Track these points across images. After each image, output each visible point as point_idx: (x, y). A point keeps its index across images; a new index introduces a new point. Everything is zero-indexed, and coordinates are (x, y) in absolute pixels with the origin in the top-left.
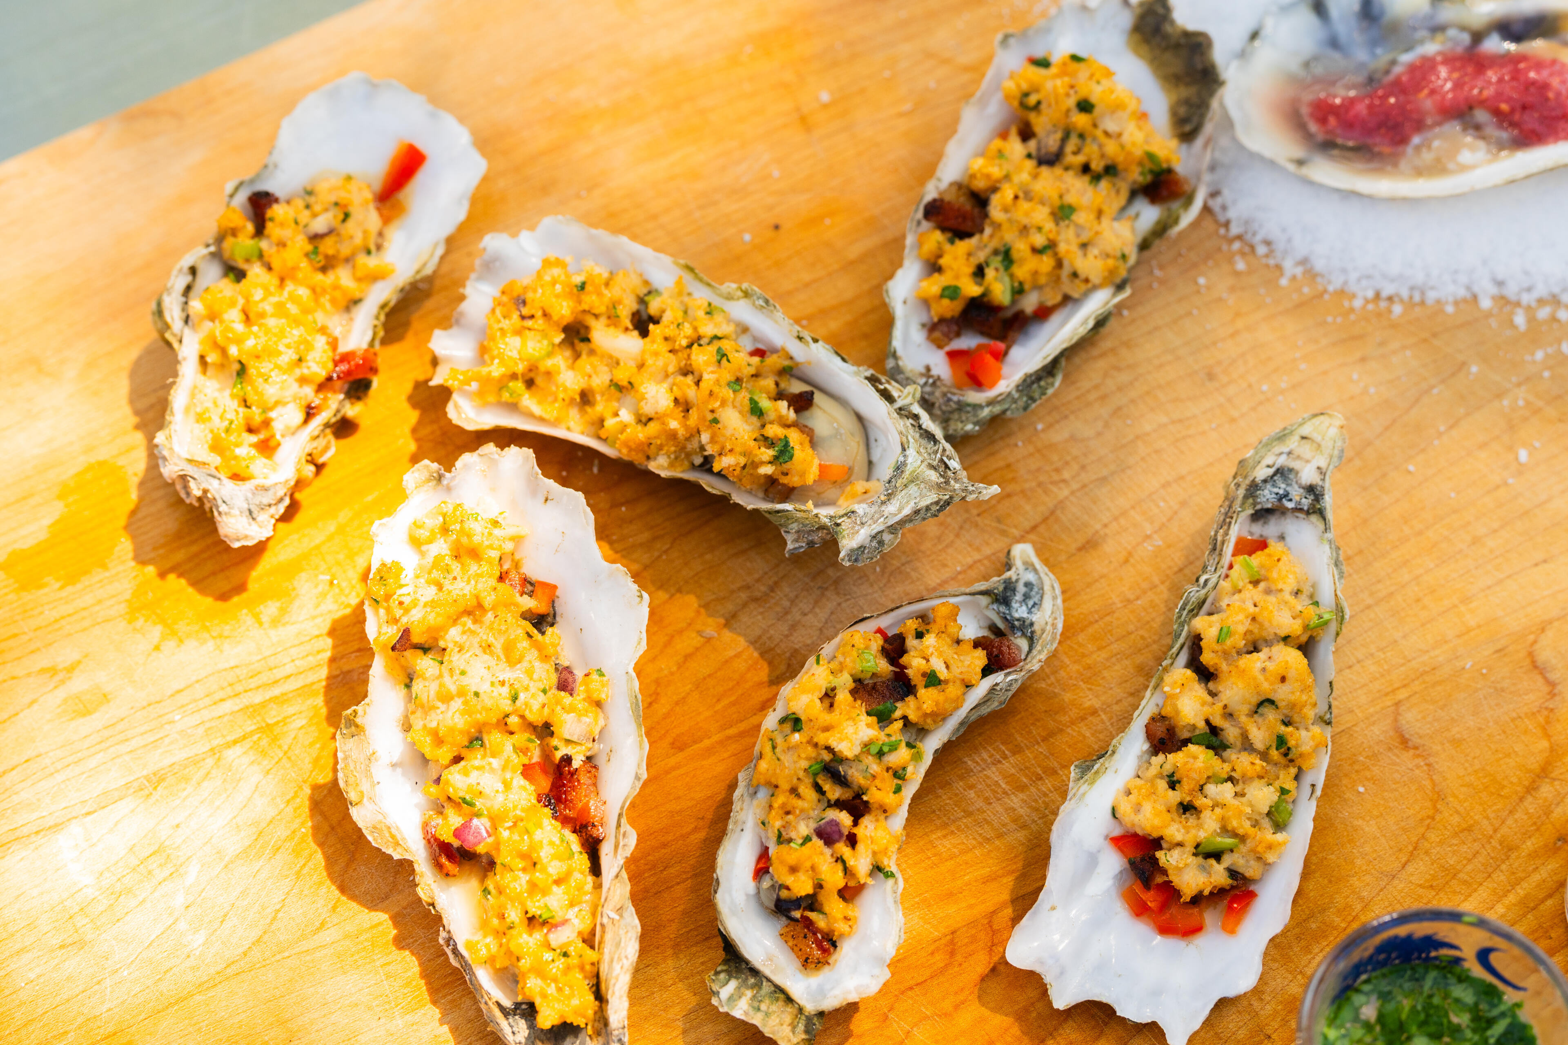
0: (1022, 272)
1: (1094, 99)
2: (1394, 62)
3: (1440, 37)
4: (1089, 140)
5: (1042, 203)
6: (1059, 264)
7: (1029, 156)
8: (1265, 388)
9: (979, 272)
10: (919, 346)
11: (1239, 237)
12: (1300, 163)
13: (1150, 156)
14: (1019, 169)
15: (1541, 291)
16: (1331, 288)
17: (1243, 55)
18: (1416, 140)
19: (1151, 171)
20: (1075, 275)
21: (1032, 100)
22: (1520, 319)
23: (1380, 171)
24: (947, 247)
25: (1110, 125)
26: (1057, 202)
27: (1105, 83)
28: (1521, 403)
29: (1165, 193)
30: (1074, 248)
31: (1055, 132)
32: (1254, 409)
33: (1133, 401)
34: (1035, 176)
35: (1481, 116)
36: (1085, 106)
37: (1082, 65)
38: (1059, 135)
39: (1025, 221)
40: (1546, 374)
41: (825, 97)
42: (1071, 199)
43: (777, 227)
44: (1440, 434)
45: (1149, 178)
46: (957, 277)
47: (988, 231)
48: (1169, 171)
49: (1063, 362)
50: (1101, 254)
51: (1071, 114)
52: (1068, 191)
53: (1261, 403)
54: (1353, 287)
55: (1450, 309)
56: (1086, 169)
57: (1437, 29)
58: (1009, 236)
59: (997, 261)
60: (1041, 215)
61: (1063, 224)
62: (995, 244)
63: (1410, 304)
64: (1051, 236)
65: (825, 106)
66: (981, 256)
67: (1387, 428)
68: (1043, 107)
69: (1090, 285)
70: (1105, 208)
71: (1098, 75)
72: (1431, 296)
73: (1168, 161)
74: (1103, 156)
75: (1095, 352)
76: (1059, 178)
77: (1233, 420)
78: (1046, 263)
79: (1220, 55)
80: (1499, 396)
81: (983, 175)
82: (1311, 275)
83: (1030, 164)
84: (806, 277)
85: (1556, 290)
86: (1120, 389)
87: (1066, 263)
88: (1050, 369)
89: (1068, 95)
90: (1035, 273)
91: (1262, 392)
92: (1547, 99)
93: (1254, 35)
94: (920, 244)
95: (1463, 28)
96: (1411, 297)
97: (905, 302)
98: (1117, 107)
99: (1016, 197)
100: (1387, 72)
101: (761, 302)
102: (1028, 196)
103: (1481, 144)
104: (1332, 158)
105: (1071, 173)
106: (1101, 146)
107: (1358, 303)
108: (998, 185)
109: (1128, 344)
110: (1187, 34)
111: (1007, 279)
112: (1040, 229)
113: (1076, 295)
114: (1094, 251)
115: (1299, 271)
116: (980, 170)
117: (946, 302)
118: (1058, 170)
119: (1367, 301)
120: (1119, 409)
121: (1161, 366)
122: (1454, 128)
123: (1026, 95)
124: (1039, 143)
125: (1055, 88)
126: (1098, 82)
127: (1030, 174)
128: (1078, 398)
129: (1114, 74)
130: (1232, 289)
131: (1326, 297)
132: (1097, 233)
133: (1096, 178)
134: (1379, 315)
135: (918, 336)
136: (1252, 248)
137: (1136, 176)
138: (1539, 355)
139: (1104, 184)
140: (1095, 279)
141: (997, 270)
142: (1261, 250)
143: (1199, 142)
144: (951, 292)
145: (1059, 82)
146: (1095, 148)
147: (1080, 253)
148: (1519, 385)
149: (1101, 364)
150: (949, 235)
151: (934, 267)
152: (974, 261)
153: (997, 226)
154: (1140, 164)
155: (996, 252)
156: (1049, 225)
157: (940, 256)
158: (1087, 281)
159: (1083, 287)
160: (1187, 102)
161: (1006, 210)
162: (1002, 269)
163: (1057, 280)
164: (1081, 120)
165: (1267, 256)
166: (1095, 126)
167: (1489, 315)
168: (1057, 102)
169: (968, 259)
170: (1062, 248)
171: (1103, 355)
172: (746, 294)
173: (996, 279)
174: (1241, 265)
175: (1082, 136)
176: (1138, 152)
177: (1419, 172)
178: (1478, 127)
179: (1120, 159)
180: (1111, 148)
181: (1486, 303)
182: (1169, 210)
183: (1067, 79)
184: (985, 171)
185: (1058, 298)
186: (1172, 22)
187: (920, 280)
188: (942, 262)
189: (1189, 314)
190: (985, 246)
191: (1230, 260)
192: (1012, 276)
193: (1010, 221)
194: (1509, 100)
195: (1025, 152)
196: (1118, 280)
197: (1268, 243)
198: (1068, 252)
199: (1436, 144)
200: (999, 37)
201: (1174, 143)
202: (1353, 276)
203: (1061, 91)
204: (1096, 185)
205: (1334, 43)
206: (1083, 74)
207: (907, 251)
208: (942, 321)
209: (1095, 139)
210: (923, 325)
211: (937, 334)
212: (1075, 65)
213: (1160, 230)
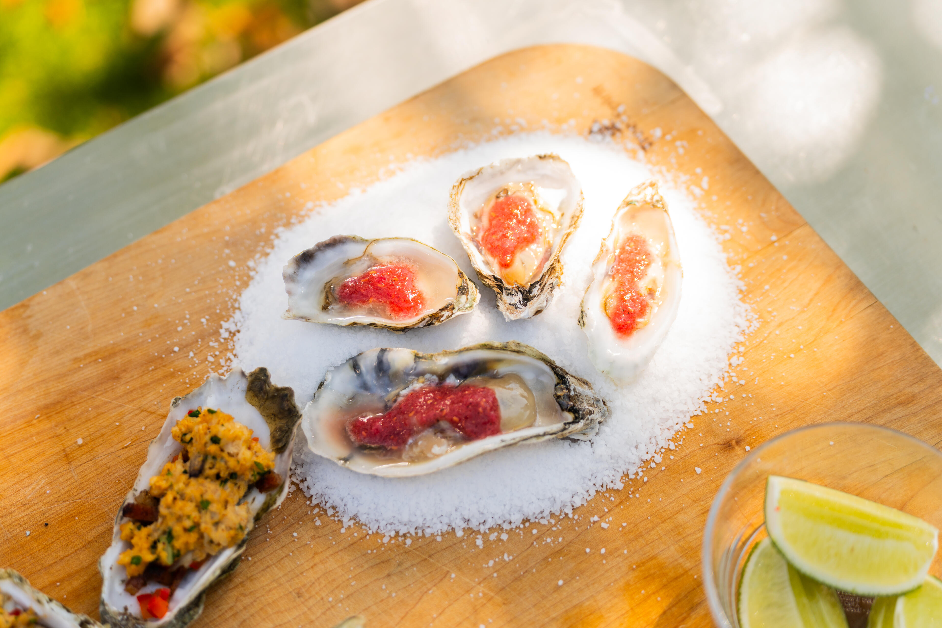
0: (178, 544)
1: (220, 435)
2: (398, 395)
3: (421, 379)
4: (219, 459)
5: (191, 500)
6: (201, 536)
7: (185, 472)
8: (331, 599)
9: (154, 546)
10: (120, 594)
11: (318, 505)
12: (346, 460)
13: (257, 464)
14: (178, 481)
15: (490, 523)
16: (370, 532)
17: (314, 397)
18: (410, 441)
19: (259, 473)
20: (211, 542)
21: (188, 437)
22: (479, 542)
23: (392, 461)
24: (136, 532)
25: (232, 449)
26: (199, 499)
27: (227, 425)
28: (481, 595)
29: (267, 486)
30: (210, 526)
31: (199, 456)
32: (324, 613)
33: (252, 615)
34: (187, 485)
35: (444, 424)
36: (215, 440)
37: (214, 415)
38: (201, 459)
39: (180, 513)
40: (495, 575)
41: (80, 441)
42: (208, 496)
43: (46, 525)
44: (434, 619)
45: (258, 477)
46: (140, 550)
47: (160, 520)
48: (270, 472)
49: (204, 597)
50: (226, 527)
51: (208, 445)
52: (206, 491)
53: (328, 609)
54: (382, 531)
55: (439, 539)
56: (218, 476)
57: (420, 374)
58: (171, 522)
59: (164, 539)
60: (189, 508)
61: (203, 512)
62: (163, 528)
63: (416, 539)
64: (196, 520)
65: (80, 446)
66: (156, 536)
67: (402, 618)
68: (194, 441)
69: (221, 547)
70: (229, 499)
71: (222, 421)
72: (428, 531)
73: (268, 466)
74: (228, 468)
75: (231, 586)
76: (202, 484)
77: (312, 622)
78: (193, 537)
79: (298, 400)
80: (468, 592)
81: (156, 487)
82: (359, 524)
83: (185, 477)
84: (61, 554)
85: (500, 522)
86: (245, 608)
87: (206, 535)
88: (196, 603)
89: (206, 434)
90: (187, 544)
91: (329, 602)
92: (479, 413)
93: (321, 385)
94: (121, 530)
95: (433, 373)
96: (416, 533)
97: (111, 568)
98: (235, 439)
99: (175, 499)
100: (395, 401)
101: (17, 580)
102: (183, 497)
103: (444, 441)
104: (365, 455)
105: (209, 480)
106: (226, 463)
107: (386, 540)
108: (165, 492)
109: (250, 579)
110: (278, 390)
111: (170, 550)
112: (189, 517)
113: (213, 553)
114: (222, 526)
115: (351, 523)
116: (154, 484)
117: (133, 567)
118: (201, 480)
119: (391, 538)
120: (244, 621)
121: (270, 590)
122: (428, 433)
123: (185, 434)
124: (191, 463)
125: (199, 430)
126: (223, 425)
127: (184, 483)
128: (220, 616)
129: (233, 418)
130: (313, 538)
131: (368, 537)
132: (224, 515)
133: (224, 482)
134: (399, 546)
135: (119, 588)
136: (325, 511)
137: (249, 476)
138: (491, 563)
139: (229, 485)
140: (224, 543)
141: (164, 544)
142: (330, 512)
143: (287, 453)
144: (136, 560)
145: (201, 427)
146: (223, 464)
147: (213, 528)
148: (479, 583)
149: (234, 593)
150: (138, 524)
151: (129, 545)
152: (152, 539)
153: (164, 517)
154: (251, 469)
155: (164, 533)
156: (195, 514)
157: (132, 538)
158: (219, 544)
159: (217, 549)
160: (280, 429)
161: (168, 507)
162: (166, 542)
163: (202, 545)
164: (213, 448)
165: (333, 516)
166: (222, 450)
167: (462, 540)
168: (200, 438)
169: (147, 538)
170: (203, 526)
171: (236, 587)
172: (10, 576)
173: (164, 549)
174: (318, 523)
175: (214, 458)
176: (248, 464)
177: (413, 460)
178: (442, 431)
179: (238, 469)
180: (232, 463)
181: (460, 533)
182: (270, 495)
183: (205, 425)
184: (158, 484)
185: (204, 556)
186: (269, 384)
187: (120, 554)
188: (134, 541)
189: (287, 556)
190: (158, 529)
191: (313, 521)
192: (173, 547)
193: (171, 514)
194: (458, 415)
195: (183, 470)
196: (239, 542)
197: (334, 507)
198: (206, 529)
199: (420, 443)
200: (173, 400)
201: (273, 455)
202: (382, 524)
203: (202, 432)
204: (223, 487)
205: (365, 386)
206: (214, 420)
207: (114, 536)
208: (133, 578)
209: (222, 458)
210: (123, 581)
211: (131, 587)
212: (210, 416)
213: (266, 508)
